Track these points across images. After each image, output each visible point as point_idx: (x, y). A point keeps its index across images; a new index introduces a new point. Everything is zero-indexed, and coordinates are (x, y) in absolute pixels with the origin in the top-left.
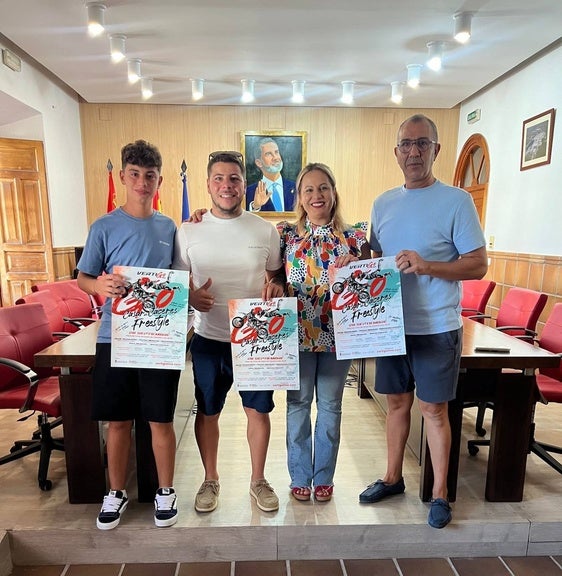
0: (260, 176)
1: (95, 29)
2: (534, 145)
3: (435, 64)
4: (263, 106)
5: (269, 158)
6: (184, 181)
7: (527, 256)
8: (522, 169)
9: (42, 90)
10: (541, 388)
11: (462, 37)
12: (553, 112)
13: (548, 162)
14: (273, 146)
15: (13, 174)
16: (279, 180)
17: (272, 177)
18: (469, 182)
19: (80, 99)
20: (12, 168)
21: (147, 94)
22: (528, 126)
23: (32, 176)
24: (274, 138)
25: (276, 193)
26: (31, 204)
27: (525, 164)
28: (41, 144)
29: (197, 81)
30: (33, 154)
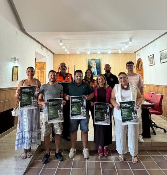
0: (91, 68)
1: (61, 44)
2: (151, 61)
3: (126, 47)
4: (92, 54)
5: (93, 64)
6: (75, 69)
7: (153, 85)
8: (150, 66)
9: (47, 52)
10: (150, 111)
11: (131, 43)
12: (153, 55)
13: (154, 65)
14: (94, 62)
15: (40, 69)
16: (96, 68)
17: (94, 68)
18: (140, 68)
19: (53, 53)
20: (39, 68)
21: (68, 53)
22: (149, 57)
23: (43, 69)
24: (94, 60)
25: (95, 71)
26: (42, 75)
27: (150, 65)
28: (46, 63)
29: (78, 50)
30: (44, 65)
